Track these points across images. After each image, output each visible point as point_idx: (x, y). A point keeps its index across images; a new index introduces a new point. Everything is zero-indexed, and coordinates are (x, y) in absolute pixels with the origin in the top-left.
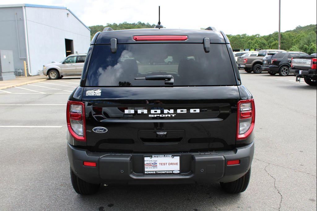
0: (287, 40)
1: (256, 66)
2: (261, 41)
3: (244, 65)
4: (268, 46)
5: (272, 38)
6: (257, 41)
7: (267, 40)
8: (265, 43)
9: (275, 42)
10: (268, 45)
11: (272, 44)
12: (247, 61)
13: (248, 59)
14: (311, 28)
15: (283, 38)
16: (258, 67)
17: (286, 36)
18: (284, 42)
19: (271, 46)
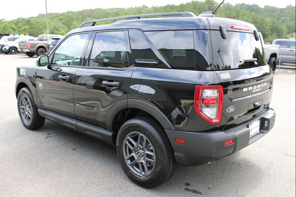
0: (34, 25)
1: (40, 50)
2: (10, 26)
3: (29, 49)
4: (18, 31)
5: (20, 23)
6: (7, 25)
7: (16, 25)
8: (15, 28)
9: (25, 27)
10: (18, 29)
11: (21, 29)
12: (30, 45)
13: (31, 44)
14: (52, 16)
15: (31, 24)
16: (42, 51)
17: (34, 22)
18: (33, 28)
19: (20, 31)
